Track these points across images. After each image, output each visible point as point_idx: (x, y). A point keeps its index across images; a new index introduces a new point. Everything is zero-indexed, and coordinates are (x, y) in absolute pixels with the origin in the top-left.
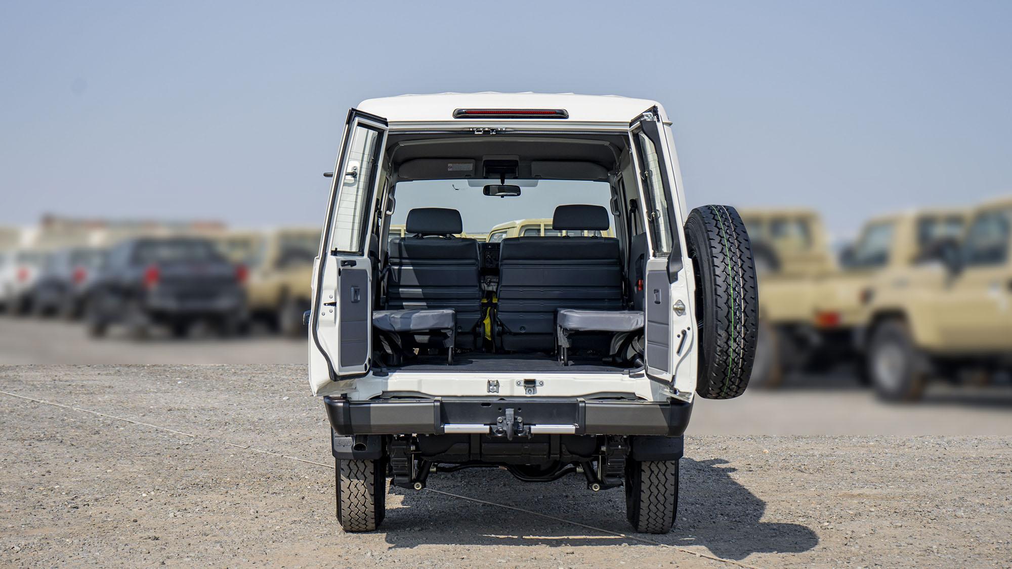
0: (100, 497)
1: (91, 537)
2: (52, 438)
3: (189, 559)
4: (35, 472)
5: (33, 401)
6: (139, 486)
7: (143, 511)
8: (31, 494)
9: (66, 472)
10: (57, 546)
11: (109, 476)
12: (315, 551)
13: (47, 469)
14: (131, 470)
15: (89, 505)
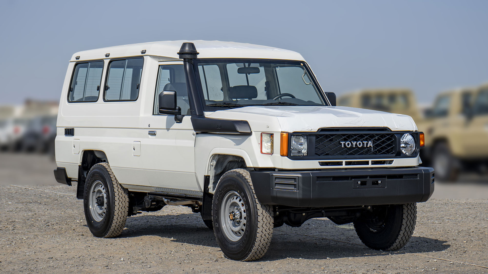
0: (59, 222)
1: (55, 235)
2: (36, 202)
4: (29, 214)
5: (26, 188)
6: (75, 218)
8: (28, 222)
9: (43, 214)
10: (41, 238)
11: (62, 215)
13: (35, 213)
14: (72, 213)
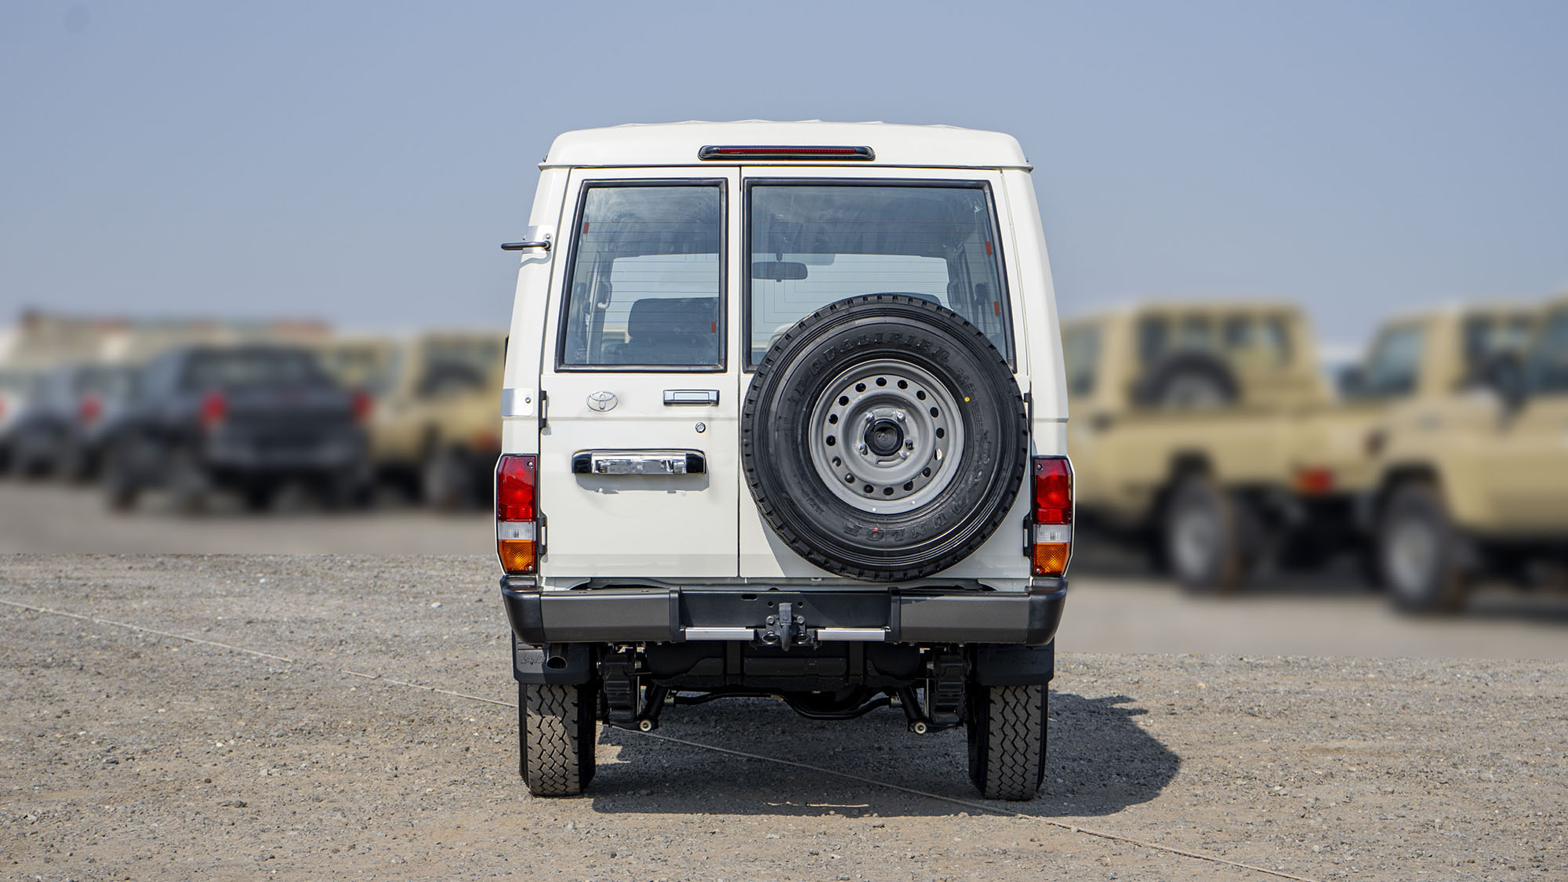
0: (151, 747)
1: (143, 803)
2: (66, 663)
3: (295, 833)
4: (45, 712)
5: (27, 609)
6: (209, 732)
7: (219, 768)
8: (42, 743)
9: (93, 711)
10: (92, 815)
11: (161, 718)
12: (486, 823)
13: (64, 708)
14: (196, 709)
15: (134, 759)
